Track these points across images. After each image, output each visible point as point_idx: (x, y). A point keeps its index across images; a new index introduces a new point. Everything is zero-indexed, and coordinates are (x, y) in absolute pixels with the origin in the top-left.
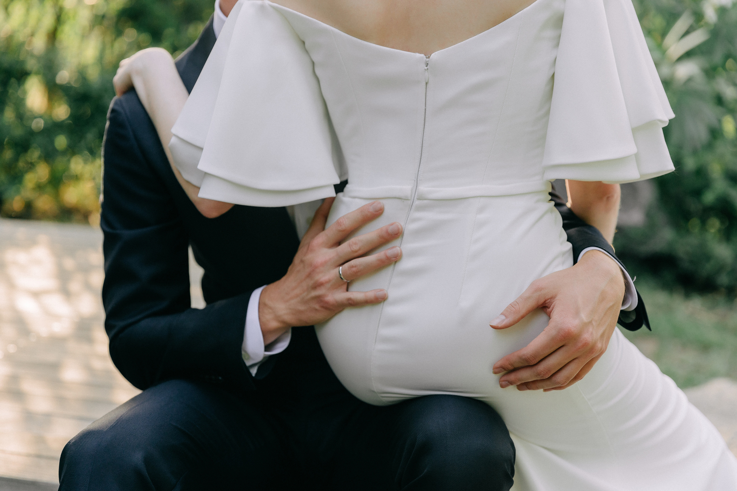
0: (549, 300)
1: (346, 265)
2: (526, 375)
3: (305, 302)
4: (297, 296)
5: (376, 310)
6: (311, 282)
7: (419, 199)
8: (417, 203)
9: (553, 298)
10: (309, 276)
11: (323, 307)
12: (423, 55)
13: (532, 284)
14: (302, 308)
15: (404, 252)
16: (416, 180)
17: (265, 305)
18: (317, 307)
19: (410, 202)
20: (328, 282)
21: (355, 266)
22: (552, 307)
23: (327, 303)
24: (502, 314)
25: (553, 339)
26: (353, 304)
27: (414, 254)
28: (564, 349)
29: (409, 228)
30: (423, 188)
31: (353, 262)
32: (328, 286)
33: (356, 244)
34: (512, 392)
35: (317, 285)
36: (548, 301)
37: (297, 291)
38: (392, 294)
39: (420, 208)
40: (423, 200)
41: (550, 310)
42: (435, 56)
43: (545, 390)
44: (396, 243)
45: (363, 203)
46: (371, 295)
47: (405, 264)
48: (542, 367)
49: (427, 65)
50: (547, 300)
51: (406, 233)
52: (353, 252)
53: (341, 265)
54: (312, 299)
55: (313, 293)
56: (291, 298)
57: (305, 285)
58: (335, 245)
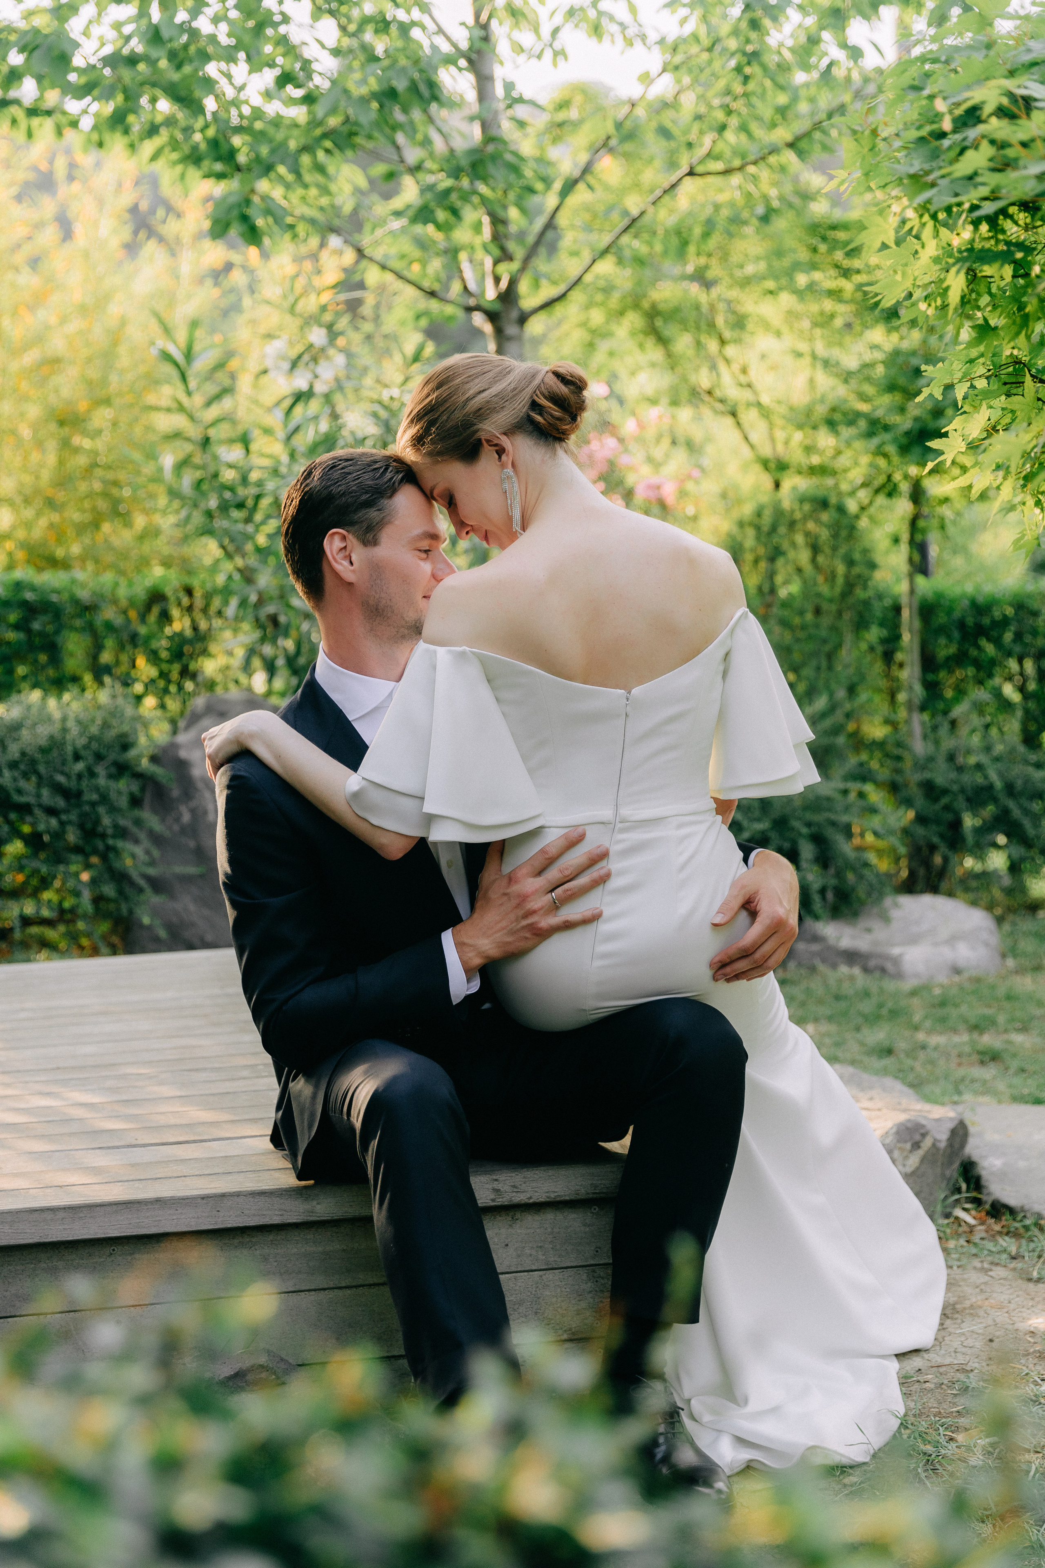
0: (753, 895)
1: (559, 890)
2: (742, 965)
3: (512, 933)
4: (503, 929)
5: (590, 929)
6: (521, 912)
7: (621, 822)
8: (619, 825)
9: (756, 893)
10: (518, 906)
11: (535, 934)
12: (624, 691)
13: (733, 885)
14: (510, 939)
15: (613, 872)
16: (616, 805)
17: (464, 944)
18: (528, 935)
19: (612, 826)
20: (540, 909)
21: (571, 890)
22: (757, 903)
23: (540, 929)
24: (718, 913)
25: (769, 927)
26: (568, 926)
27: (621, 873)
28: (775, 935)
29: (614, 849)
30: (625, 812)
31: (566, 886)
32: (542, 912)
33: (567, 869)
34: (722, 985)
35: (532, 913)
36: (752, 897)
37: (504, 924)
38: (607, 912)
39: (623, 831)
40: (625, 822)
41: (754, 904)
42: (634, 691)
43: (748, 980)
44: (603, 863)
45: (563, 831)
46: (588, 914)
47: (614, 883)
48: (758, 955)
49: (628, 699)
50: (750, 897)
51: (611, 854)
52: (565, 877)
53: (552, 891)
54: (523, 928)
55: (525, 923)
56: (496, 932)
57: (512, 916)
58: (539, 873)
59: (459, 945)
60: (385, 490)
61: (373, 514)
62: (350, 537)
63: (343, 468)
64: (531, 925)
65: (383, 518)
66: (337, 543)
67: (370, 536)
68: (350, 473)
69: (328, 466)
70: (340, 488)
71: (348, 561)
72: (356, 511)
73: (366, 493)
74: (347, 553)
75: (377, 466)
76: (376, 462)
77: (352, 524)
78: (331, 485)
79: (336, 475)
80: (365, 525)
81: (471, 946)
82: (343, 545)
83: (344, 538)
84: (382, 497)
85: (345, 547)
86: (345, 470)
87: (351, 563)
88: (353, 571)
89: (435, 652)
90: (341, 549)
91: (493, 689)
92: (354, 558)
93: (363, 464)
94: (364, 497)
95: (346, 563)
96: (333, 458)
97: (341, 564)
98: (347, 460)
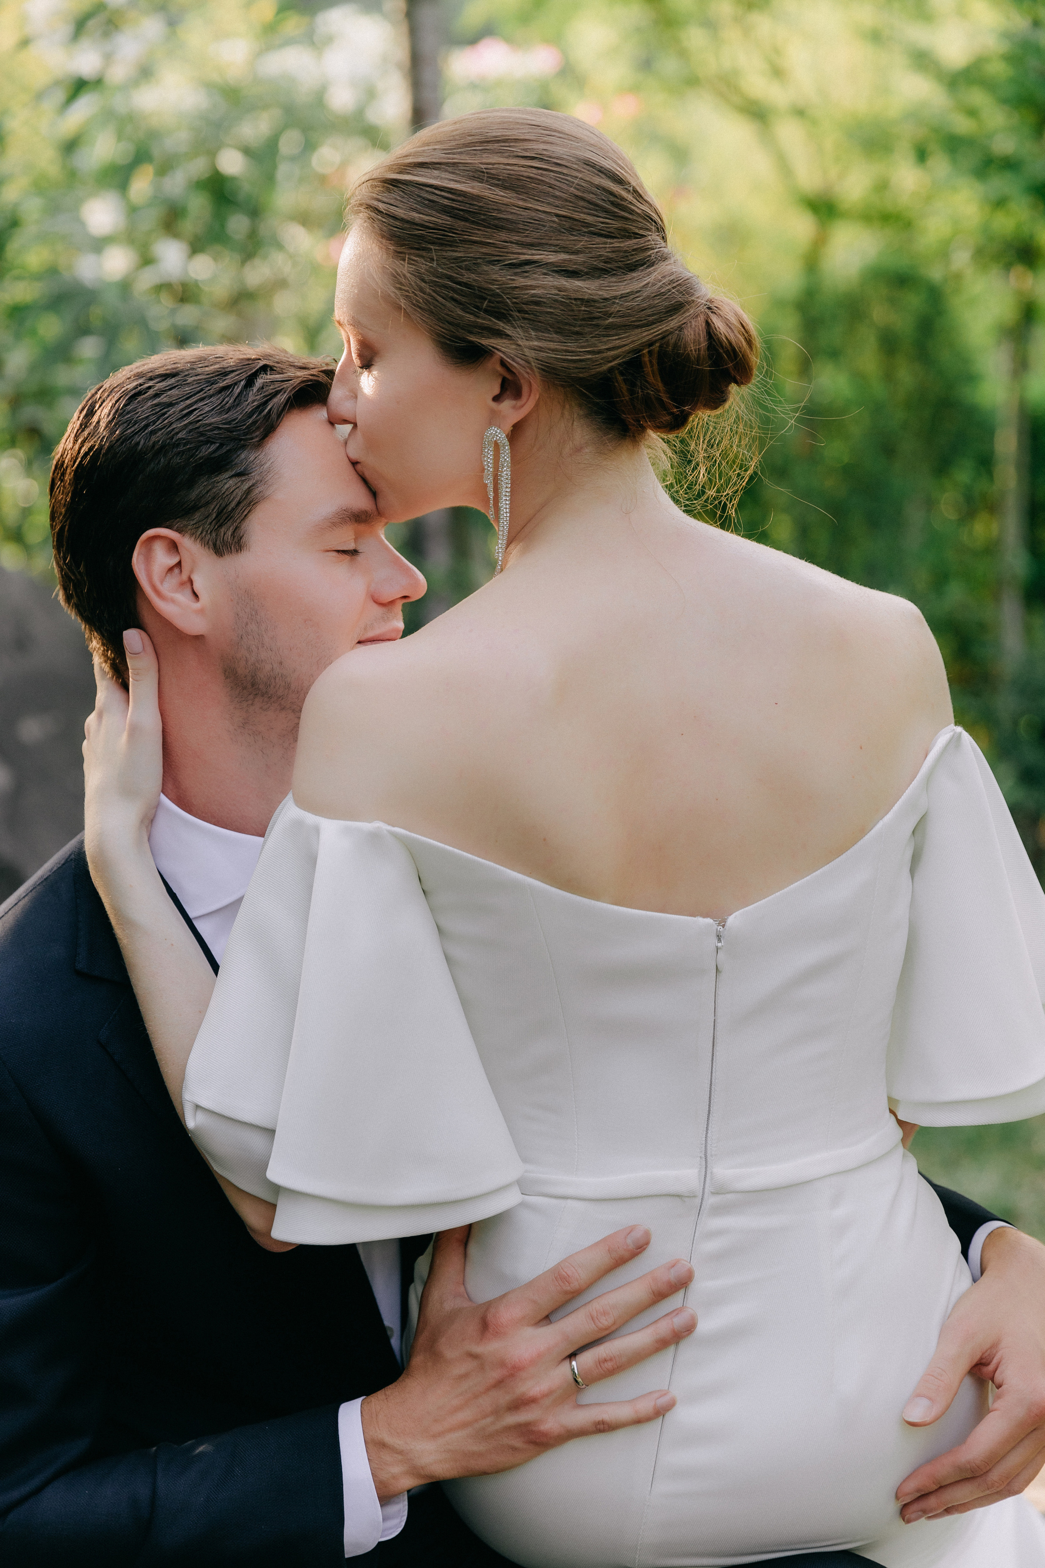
0: (989, 1351)
1: (587, 1357)
3: (485, 1436)
4: (464, 1425)
5: (649, 1431)
6: (503, 1398)
7: (714, 1193)
8: (711, 1200)
9: (995, 1346)
10: (500, 1384)
12: (709, 921)
16: (703, 1156)
18: (518, 1443)
19: (697, 1203)
20: (546, 1394)
21: (611, 1360)
22: (995, 1361)
23: (544, 1434)
24: (917, 1395)
25: (1018, 1423)
26: (603, 1429)
30: (723, 1171)
32: (548, 1400)
33: (605, 1313)
35: (520, 1404)
36: (987, 1354)
39: (719, 1210)
40: (725, 1194)
41: (991, 1367)
42: (735, 920)
44: (675, 1301)
46: (645, 1407)
49: (719, 937)
50: (984, 1353)
52: (601, 1330)
53: (572, 1356)
54: (509, 1429)
55: (512, 1419)
56: (451, 1430)
57: (486, 1402)
58: (547, 1319)
59: (374, 1445)
60: (249, 431)
61: (227, 483)
62: (187, 543)
63: (156, 395)
64: (527, 1424)
65: (249, 491)
66: (162, 558)
67: (227, 533)
68: (171, 405)
69: (125, 394)
70: (154, 438)
71: (188, 591)
72: (190, 484)
73: (209, 442)
74: (184, 577)
75: (228, 381)
76: (224, 373)
77: (188, 511)
78: (135, 433)
79: (144, 409)
80: (213, 509)
81: (401, 1452)
82: (174, 561)
83: (174, 547)
84: (244, 447)
85: (179, 564)
86: (163, 399)
87: (196, 595)
88: (201, 612)
89: (317, 830)
90: (171, 569)
91: (433, 910)
92: (197, 586)
93: (198, 382)
94: (206, 451)
95: (183, 598)
96: (139, 376)
97: (173, 601)
98: (165, 376)
